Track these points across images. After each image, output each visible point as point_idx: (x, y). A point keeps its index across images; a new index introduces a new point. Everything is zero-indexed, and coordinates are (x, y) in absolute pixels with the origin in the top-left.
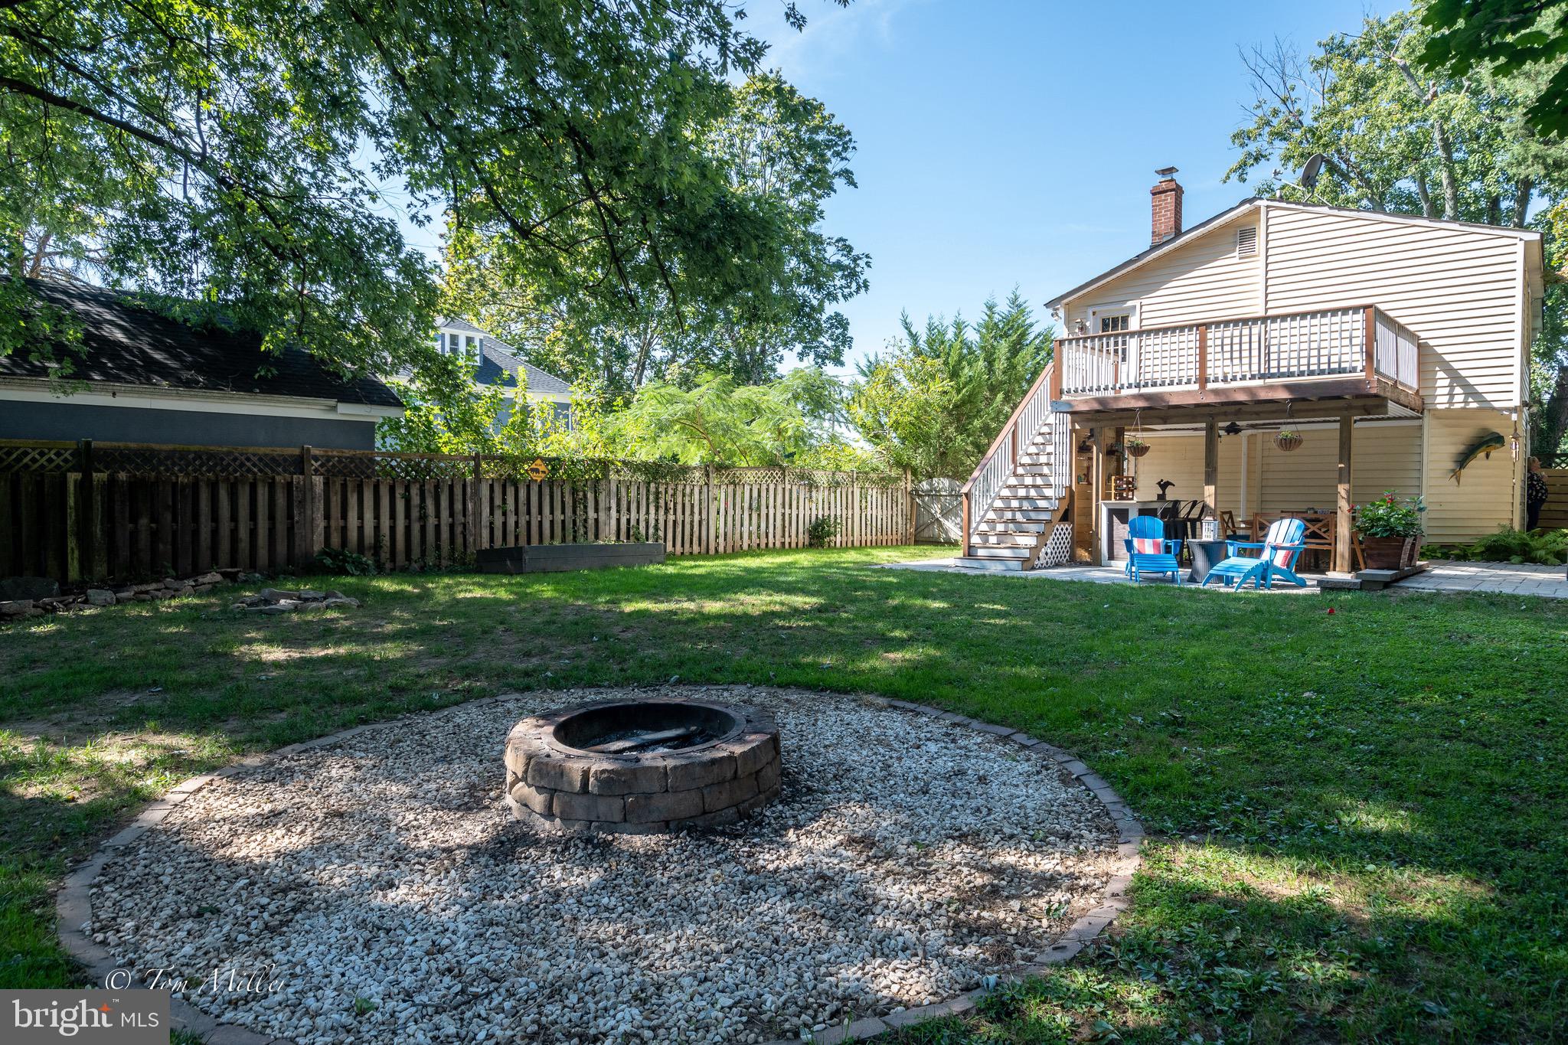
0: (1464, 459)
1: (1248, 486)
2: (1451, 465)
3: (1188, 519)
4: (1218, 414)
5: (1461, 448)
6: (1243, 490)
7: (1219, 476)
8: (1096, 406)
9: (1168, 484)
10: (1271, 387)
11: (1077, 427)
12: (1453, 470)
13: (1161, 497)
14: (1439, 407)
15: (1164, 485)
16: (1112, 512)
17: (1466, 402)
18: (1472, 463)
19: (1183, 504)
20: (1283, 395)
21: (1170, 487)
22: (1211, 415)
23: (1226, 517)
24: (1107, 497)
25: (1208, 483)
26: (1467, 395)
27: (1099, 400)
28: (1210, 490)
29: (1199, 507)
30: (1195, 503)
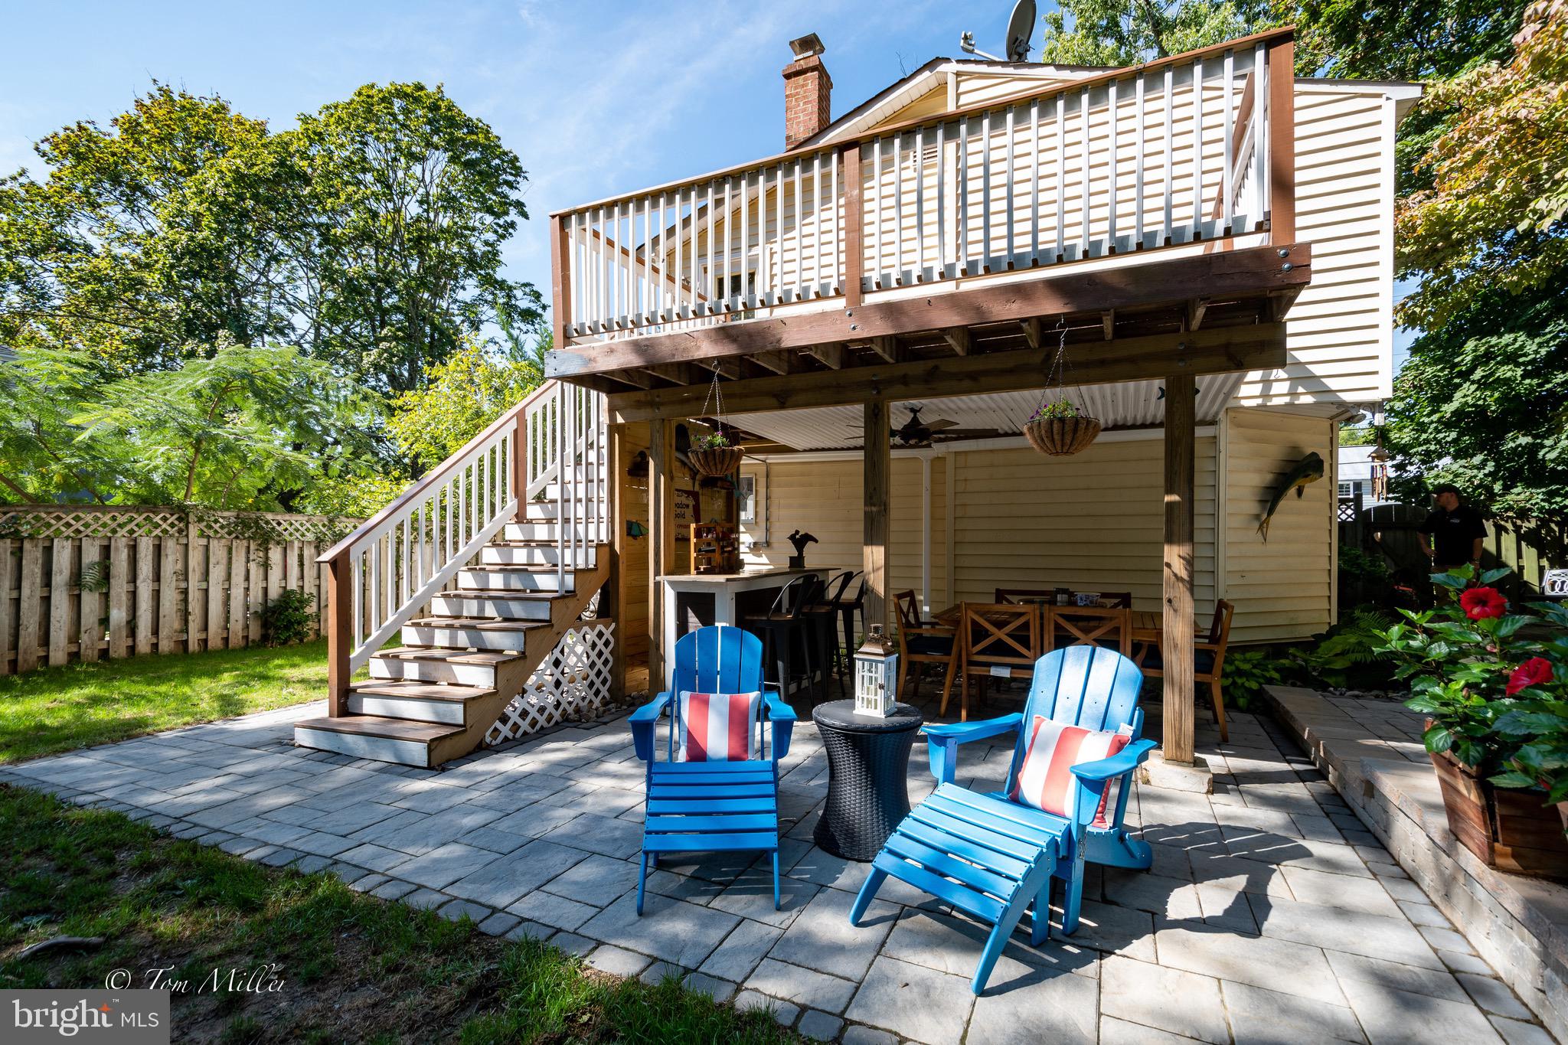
0: (1272, 496)
1: (933, 542)
2: (1253, 508)
3: (837, 603)
4: (890, 382)
5: (1268, 478)
6: (924, 549)
7: (893, 526)
8: (634, 361)
9: (808, 538)
10: (1019, 291)
11: (620, 420)
12: (1257, 517)
13: (797, 562)
14: (1245, 403)
15: (800, 541)
16: (685, 600)
17: (1293, 394)
18: (1282, 504)
19: (832, 575)
20: (1052, 307)
21: (810, 544)
22: (876, 385)
23: (905, 604)
24: (679, 566)
25: (870, 540)
26: (1294, 380)
27: (638, 347)
28: (874, 556)
29: (856, 583)
30: (848, 577)
